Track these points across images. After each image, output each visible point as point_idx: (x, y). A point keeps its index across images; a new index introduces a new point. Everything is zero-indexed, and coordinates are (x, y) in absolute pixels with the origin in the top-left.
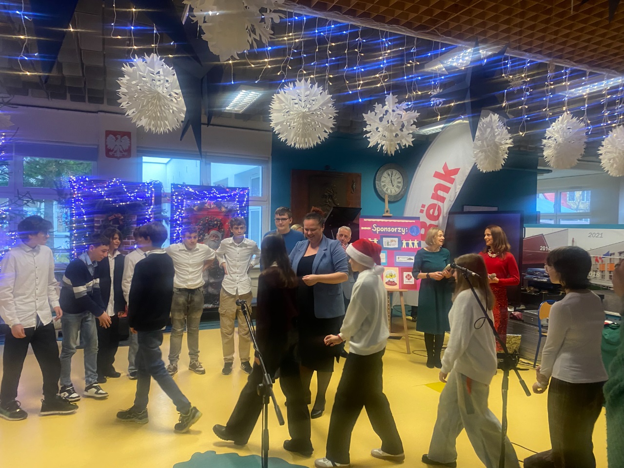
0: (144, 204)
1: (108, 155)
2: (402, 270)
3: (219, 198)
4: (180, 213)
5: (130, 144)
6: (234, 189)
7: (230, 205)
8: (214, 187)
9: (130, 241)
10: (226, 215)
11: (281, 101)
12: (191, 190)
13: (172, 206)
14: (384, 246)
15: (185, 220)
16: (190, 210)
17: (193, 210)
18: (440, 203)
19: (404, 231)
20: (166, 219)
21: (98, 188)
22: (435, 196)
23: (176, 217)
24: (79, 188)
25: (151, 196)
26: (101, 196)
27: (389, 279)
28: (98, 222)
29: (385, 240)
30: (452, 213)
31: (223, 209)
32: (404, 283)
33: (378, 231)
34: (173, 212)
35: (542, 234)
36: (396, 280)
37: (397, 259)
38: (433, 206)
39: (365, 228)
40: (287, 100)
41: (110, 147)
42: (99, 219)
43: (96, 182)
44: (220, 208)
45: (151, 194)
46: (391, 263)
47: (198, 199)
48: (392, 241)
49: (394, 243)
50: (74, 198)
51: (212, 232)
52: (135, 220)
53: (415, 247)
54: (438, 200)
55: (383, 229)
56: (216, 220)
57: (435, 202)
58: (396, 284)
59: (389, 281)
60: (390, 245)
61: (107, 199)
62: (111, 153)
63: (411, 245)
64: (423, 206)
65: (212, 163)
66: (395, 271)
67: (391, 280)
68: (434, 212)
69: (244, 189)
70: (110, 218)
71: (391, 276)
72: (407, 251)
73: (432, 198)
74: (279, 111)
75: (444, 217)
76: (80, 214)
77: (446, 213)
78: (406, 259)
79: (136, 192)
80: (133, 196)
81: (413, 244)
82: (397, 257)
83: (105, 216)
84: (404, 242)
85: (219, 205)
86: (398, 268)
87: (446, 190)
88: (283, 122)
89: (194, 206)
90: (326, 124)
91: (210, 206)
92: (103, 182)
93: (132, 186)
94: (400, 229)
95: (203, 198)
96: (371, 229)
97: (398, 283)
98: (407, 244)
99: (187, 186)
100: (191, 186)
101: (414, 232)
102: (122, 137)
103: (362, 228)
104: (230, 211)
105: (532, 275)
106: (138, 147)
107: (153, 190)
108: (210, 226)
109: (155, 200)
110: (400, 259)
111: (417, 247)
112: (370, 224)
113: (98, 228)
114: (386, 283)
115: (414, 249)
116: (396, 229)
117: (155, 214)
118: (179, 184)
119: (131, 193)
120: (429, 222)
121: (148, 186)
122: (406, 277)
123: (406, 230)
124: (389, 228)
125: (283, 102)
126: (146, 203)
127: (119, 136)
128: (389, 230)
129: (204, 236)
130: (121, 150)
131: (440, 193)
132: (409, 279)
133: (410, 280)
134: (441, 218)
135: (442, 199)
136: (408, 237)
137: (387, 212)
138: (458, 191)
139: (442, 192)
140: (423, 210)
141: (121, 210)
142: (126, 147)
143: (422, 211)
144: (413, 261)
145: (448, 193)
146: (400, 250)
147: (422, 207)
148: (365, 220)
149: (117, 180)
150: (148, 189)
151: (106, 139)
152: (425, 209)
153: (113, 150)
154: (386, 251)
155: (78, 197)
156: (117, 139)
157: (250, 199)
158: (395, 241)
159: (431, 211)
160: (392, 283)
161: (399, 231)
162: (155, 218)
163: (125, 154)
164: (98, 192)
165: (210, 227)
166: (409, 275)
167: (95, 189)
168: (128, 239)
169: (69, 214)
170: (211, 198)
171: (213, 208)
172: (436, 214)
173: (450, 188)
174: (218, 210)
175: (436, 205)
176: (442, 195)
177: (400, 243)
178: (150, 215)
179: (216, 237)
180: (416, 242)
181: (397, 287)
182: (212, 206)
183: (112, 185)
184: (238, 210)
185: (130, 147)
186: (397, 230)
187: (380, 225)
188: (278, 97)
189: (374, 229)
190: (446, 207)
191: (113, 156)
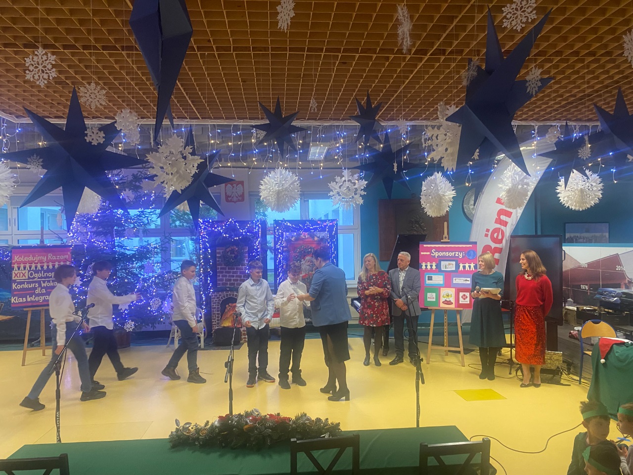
0: (253, 237)
1: (227, 200)
2: (459, 290)
3: (311, 229)
4: (281, 243)
5: (244, 190)
6: (325, 221)
7: (322, 235)
8: (309, 221)
9: (244, 267)
10: (318, 244)
11: (266, 184)
12: (289, 224)
13: (275, 237)
14: (442, 269)
15: (285, 249)
16: (288, 241)
17: (291, 240)
18: (503, 228)
19: (461, 255)
20: (271, 249)
21: (218, 227)
22: (499, 221)
23: (278, 247)
24: (205, 227)
25: (259, 231)
26: (220, 233)
27: (445, 299)
28: (219, 253)
29: (443, 263)
30: (513, 237)
31: (316, 239)
32: (460, 302)
33: (436, 255)
34: (276, 243)
35: (617, 254)
36: (452, 300)
37: (454, 281)
38: (496, 230)
39: (425, 253)
40: (269, 182)
41: (229, 193)
42: (220, 251)
43: (217, 222)
44: (314, 237)
45: (258, 230)
46: (448, 284)
47: (295, 231)
48: (449, 264)
49: (451, 266)
50: (201, 236)
51: (308, 258)
52: (247, 250)
53: (471, 269)
54: (501, 224)
55: (441, 254)
56: (310, 248)
57: (498, 226)
58: (452, 303)
59: (446, 300)
60: (448, 268)
61: (224, 235)
62: (230, 199)
63: (467, 268)
64: (488, 230)
65: (310, 200)
66: (452, 291)
67: (448, 300)
68: (498, 236)
69: (332, 221)
70: (228, 250)
71: (448, 296)
72: (464, 273)
73: (496, 222)
74: (264, 190)
75: (506, 241)
76: (206, 248)
77: (509, 237)
78: (463, 281)
79: (247, 229)
80: (244, 232)
81: (470, 267)
82: (454, 279)
83: (224, 248)
84: (461, 265)
85: (312, 236)
86: (454, 289)
87: (509, 214)
88: (267, 197)
89: (292, 238)
90: (294, 196)
91: (305, 237)
92: (222, 222)
93: (243, 223)
94: (457, 253)
95: (299, 230)
96: (430, 254)
97: (454, 302)
98: (464, 267)
99: (285, 221)
100: (289, 221)
101: (470, 255)
102: (237, 185)
103: (422, 253)
104: (322, 240)
105: (602, 295)
106: (249, 192)
107: (260, 226)
108: (304, 252)
109: (261, 234)
110: (457, 280)
111: (473, 269)
112: (429, 249)
113: (219, 257)
114: (443, 302)
115: (470, 271)
116: (453, 253)
117: (261, 245)
118: (278, 220)
119: (243, 230)
120: (493, 245)
121: (256, 223)
122: (462, 297)
123: (463, 254)
124: (447, 253)
125: (267, 184)
126: (254, 237)
127: (235, 185)
128: (447, 254)
129: (301, 261)
130: (237, 195)
131: (503, 217)
132: (464, 299)
133: (466, 300)
134: (504, 241)
135: (505, 224)
136: (464, 260)
137: (446, 238)
138: (519, 215)
139: (504, 217)
140: (488, 234)
141: (236, 243)
142: (240, 193)
143: (486, 235)
144: (469, 282)
145: (510, 217)
146: (457, 272)
147: (486, 231)
148: (425, 246)
149: (232, 220)
150: (256, 226)
151: (225, 188)
152: (490, 233)
153: (231, 196)
154: (444, 274)
155: (204, 234)
156: (233, 187)
157: (338, 228)
158: (453, 265)
159: (495, 235)
160: (449, 303)
161: (456, 255)
162: (262, 248)
163: (240, 198)
164: (218, 230)
165: (306, 254)
166: (464, 295)
167: (215, 228)
168: (242, 266)
169: (198, 248)
170: (306, 231)
171: (307, 238)
172: (500, 237)
173: (512, 213)
174: (311, 240)
175: (500, 228)
176: (504, 220)
177: (457, 266)
178: (257, 246)
179: (311, 262)
180: (472, 265)
181: (453, 306)
182: (307, 237)
183: (228, 225)
184: (328, 239)
185: (243, 193)
186: (455, 254)
187: (438, 250)
188: (264, 182)
189: (433, 254)
190: (508, 231)
191: (231, 201)
